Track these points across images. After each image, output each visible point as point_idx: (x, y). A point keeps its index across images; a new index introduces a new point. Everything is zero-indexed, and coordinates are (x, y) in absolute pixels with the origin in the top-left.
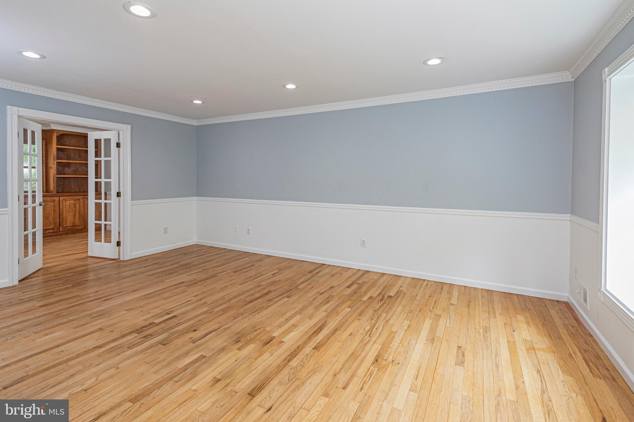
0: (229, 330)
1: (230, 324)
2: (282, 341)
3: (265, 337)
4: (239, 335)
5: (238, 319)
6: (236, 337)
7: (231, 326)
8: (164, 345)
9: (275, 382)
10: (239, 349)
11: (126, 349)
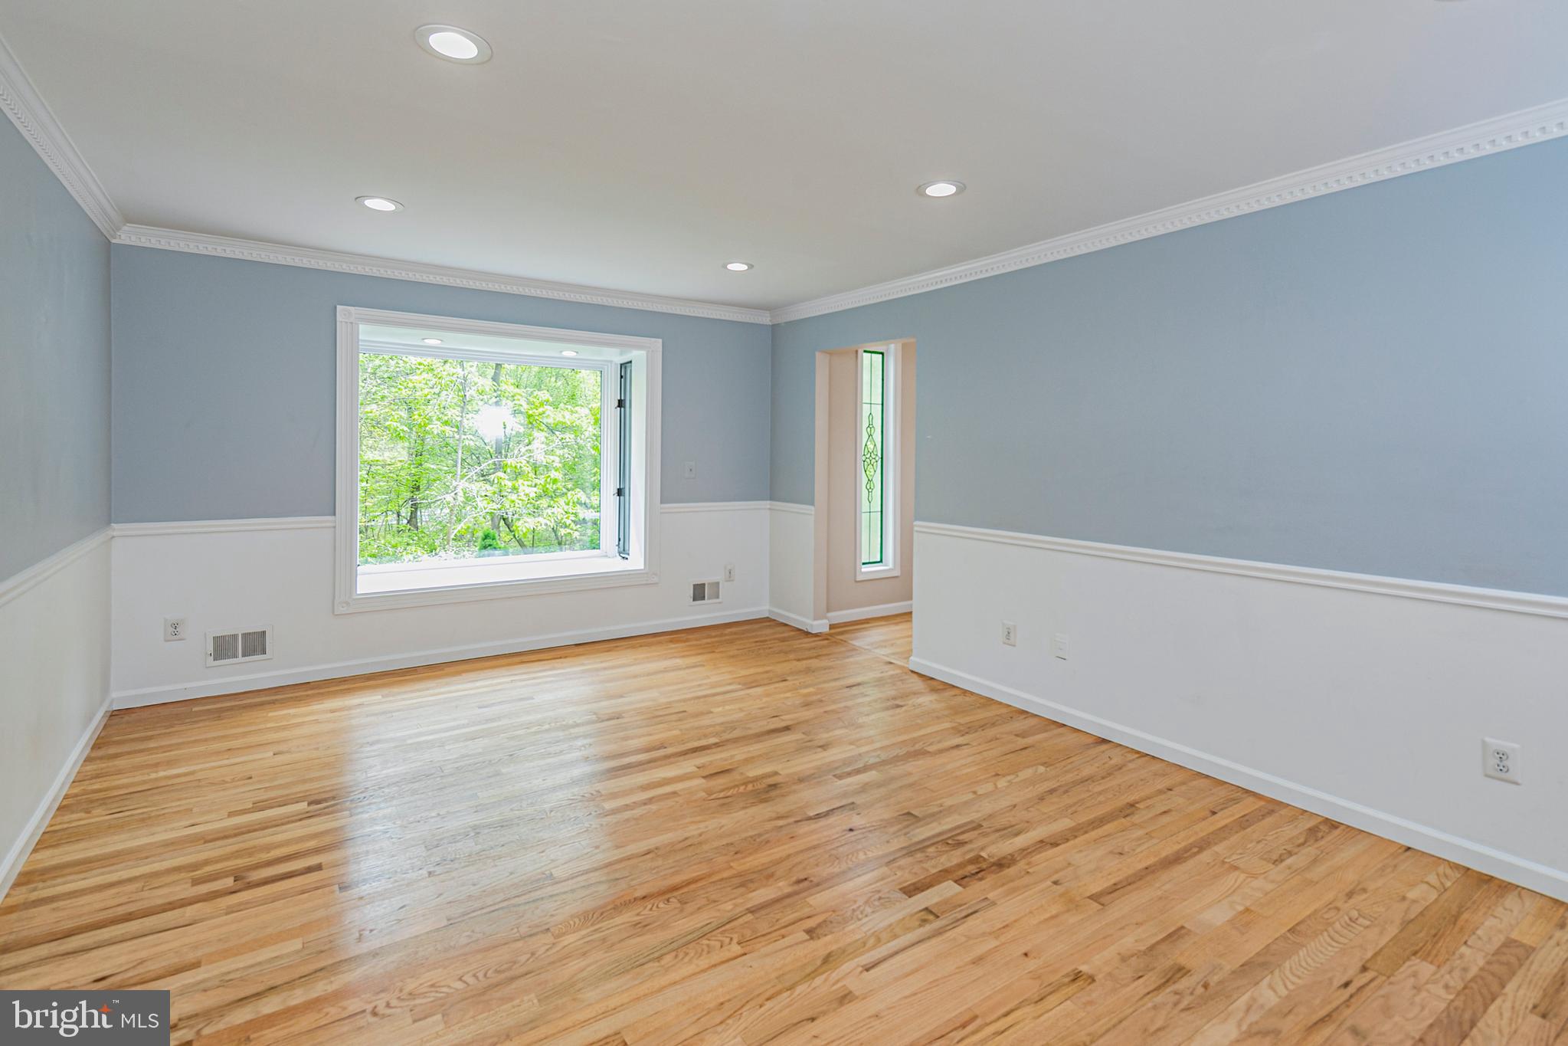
0: (778, 813)
1: (769, 826)
2: (698, 768)
3: (720, 782)
4: (763, 797)
5: (744, 835)
6: (773, 794)
7: (770, 820)
8: (909, 814)
9: (751, 732)
10: (776, 773)
11: (985, 824)
